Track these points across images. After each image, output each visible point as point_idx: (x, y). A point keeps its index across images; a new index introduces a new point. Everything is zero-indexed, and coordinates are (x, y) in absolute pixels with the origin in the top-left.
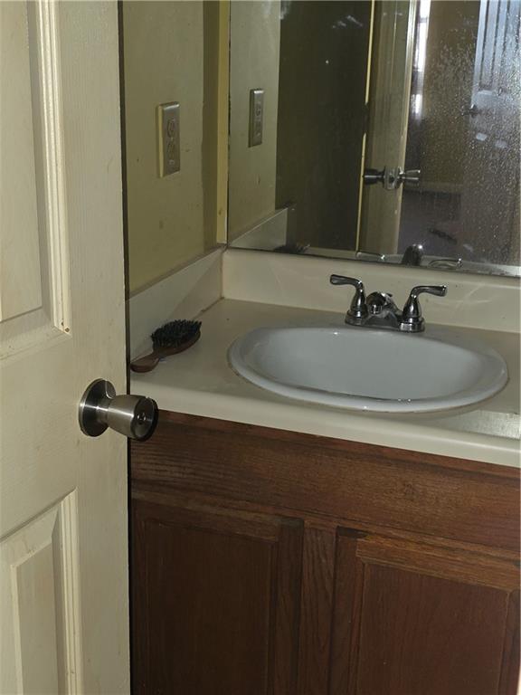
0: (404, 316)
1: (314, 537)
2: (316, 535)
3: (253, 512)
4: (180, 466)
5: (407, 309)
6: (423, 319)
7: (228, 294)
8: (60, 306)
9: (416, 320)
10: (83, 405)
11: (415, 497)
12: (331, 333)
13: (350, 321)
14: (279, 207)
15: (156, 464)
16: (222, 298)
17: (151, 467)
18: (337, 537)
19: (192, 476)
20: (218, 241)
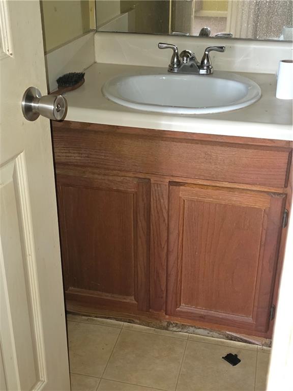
0: (201, 66)
1: (156, 188)
2: (157, 187)
3: (122, 176)
4: (79, 153)
5: (203, 62)
6: (212, 67)
7: (99, 60)
8: (6, 39)
9: (208, 67)
10: (24, 103)
11: (211, 161)
12: (161, 78)
13: (171, 70)
14: (123, 12)
15: (66, 153)
16: (95, 63)
17: (63, 154)
18: (169, 186)
19: (87, 159)
20: (91, 28)
